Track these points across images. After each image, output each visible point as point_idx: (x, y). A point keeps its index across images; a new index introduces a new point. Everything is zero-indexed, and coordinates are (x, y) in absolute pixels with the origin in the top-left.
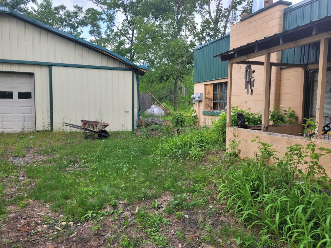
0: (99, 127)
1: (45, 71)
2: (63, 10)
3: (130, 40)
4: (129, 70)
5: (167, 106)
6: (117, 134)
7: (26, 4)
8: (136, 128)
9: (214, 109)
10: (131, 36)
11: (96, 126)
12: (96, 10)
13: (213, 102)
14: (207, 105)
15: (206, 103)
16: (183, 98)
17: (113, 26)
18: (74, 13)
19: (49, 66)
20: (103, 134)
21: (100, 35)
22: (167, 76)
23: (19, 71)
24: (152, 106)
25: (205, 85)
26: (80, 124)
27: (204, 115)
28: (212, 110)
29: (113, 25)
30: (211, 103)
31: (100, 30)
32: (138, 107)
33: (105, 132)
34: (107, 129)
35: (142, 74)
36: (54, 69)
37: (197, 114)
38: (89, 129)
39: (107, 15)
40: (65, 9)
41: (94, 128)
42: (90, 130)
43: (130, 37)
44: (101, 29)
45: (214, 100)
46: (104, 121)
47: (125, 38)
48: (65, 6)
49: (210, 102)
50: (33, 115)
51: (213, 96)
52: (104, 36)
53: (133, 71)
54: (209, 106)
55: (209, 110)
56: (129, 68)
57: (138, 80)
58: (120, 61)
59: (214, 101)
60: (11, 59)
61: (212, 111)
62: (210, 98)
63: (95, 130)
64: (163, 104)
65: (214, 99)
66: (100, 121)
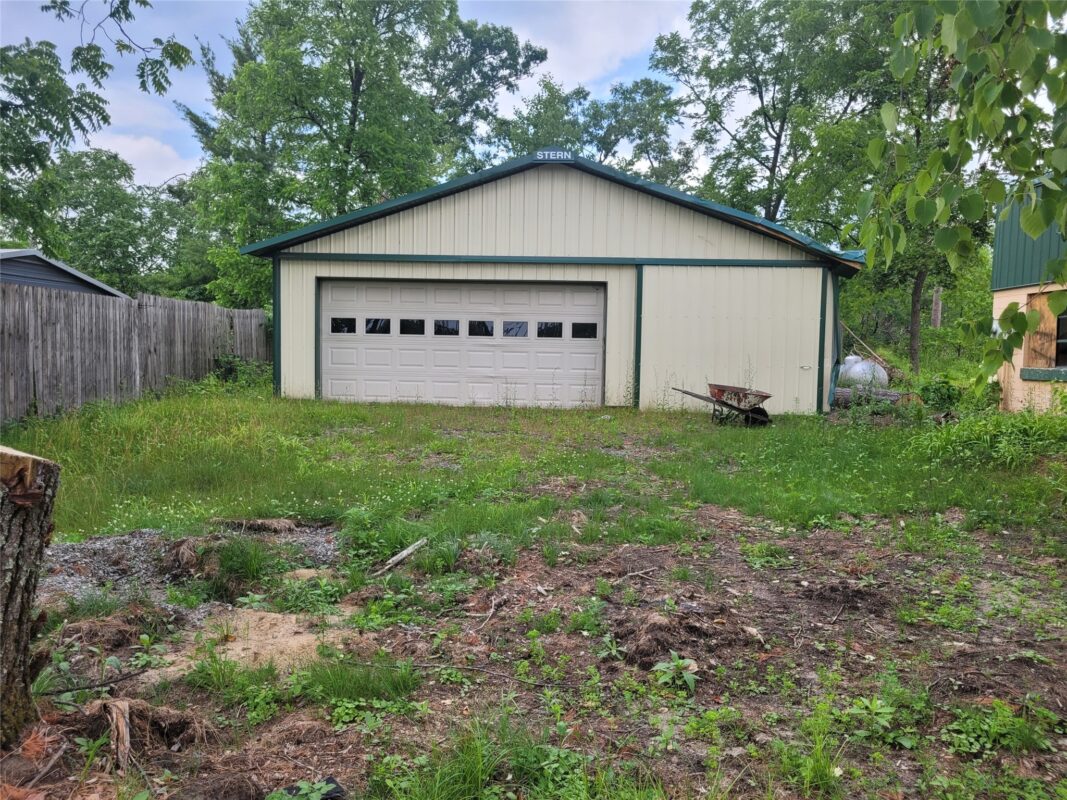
0: (752, 399)
1: (628, 276)
2: (582, 100)
3: (767, 167)
4: (814, 266)
5: (892, 358)
6: (784, 419)
7: (494, 97)
8: (826, 408)
9: (1057, 365)
10: (771, 154)
11: (745, 396)
12: (657, 82)
13: (1058, 345)
14: (1035, 351)
15: (1032, 346)
16: (935, 336)
17: (717, 131)
18: (609, 106)
19: (638, 265)
20: (756, 417)
21: (666, 154)
22: (900, 271)
23: (552, 279)
24: (847, 358)
25: (1031, 296)
26: (706, 392)
27: (1024, 380)
28: (1054, 364)
29: (719, 127)
30: (1051, 345)
31: (667, 140)
32: (833, 357)
33: (763, 412)
34: (766, 405)
35: (850, 272)
36: (647, 271)
37: (1002, 379)
38: (730, 402)
39: (707, 103)
40: (585, 99)
41: (739, 401)
42: (731, 407)
43: (767, 158)
44: (668, 136)
45: (1058, 338)
46: (757, 386)
47: (753, 161)
48: (587, 89)
49: (1046, 344)
50: (598, 372)
51: (1055, 325)
52: (676, 156)
53: (824, 267)
54: (1043, 356)
55: (1041, 365)
56: (816, 261)
57: (837, 288)
58: (793, 245)
59: (1060, 341)
60: (567, 256)
61: (1051, 369)
62: (1047, 331)
63: (742, 406)
64: (881, 351)
65: (1061, 334)
66: (747, 387)
